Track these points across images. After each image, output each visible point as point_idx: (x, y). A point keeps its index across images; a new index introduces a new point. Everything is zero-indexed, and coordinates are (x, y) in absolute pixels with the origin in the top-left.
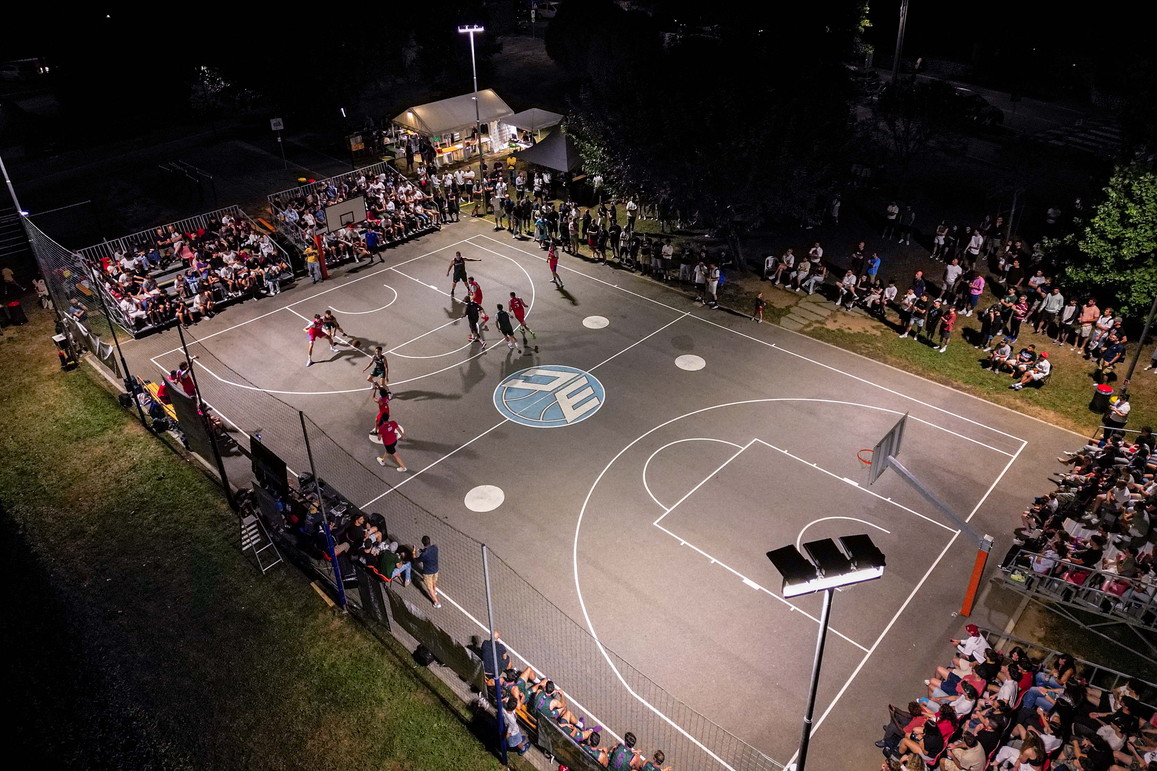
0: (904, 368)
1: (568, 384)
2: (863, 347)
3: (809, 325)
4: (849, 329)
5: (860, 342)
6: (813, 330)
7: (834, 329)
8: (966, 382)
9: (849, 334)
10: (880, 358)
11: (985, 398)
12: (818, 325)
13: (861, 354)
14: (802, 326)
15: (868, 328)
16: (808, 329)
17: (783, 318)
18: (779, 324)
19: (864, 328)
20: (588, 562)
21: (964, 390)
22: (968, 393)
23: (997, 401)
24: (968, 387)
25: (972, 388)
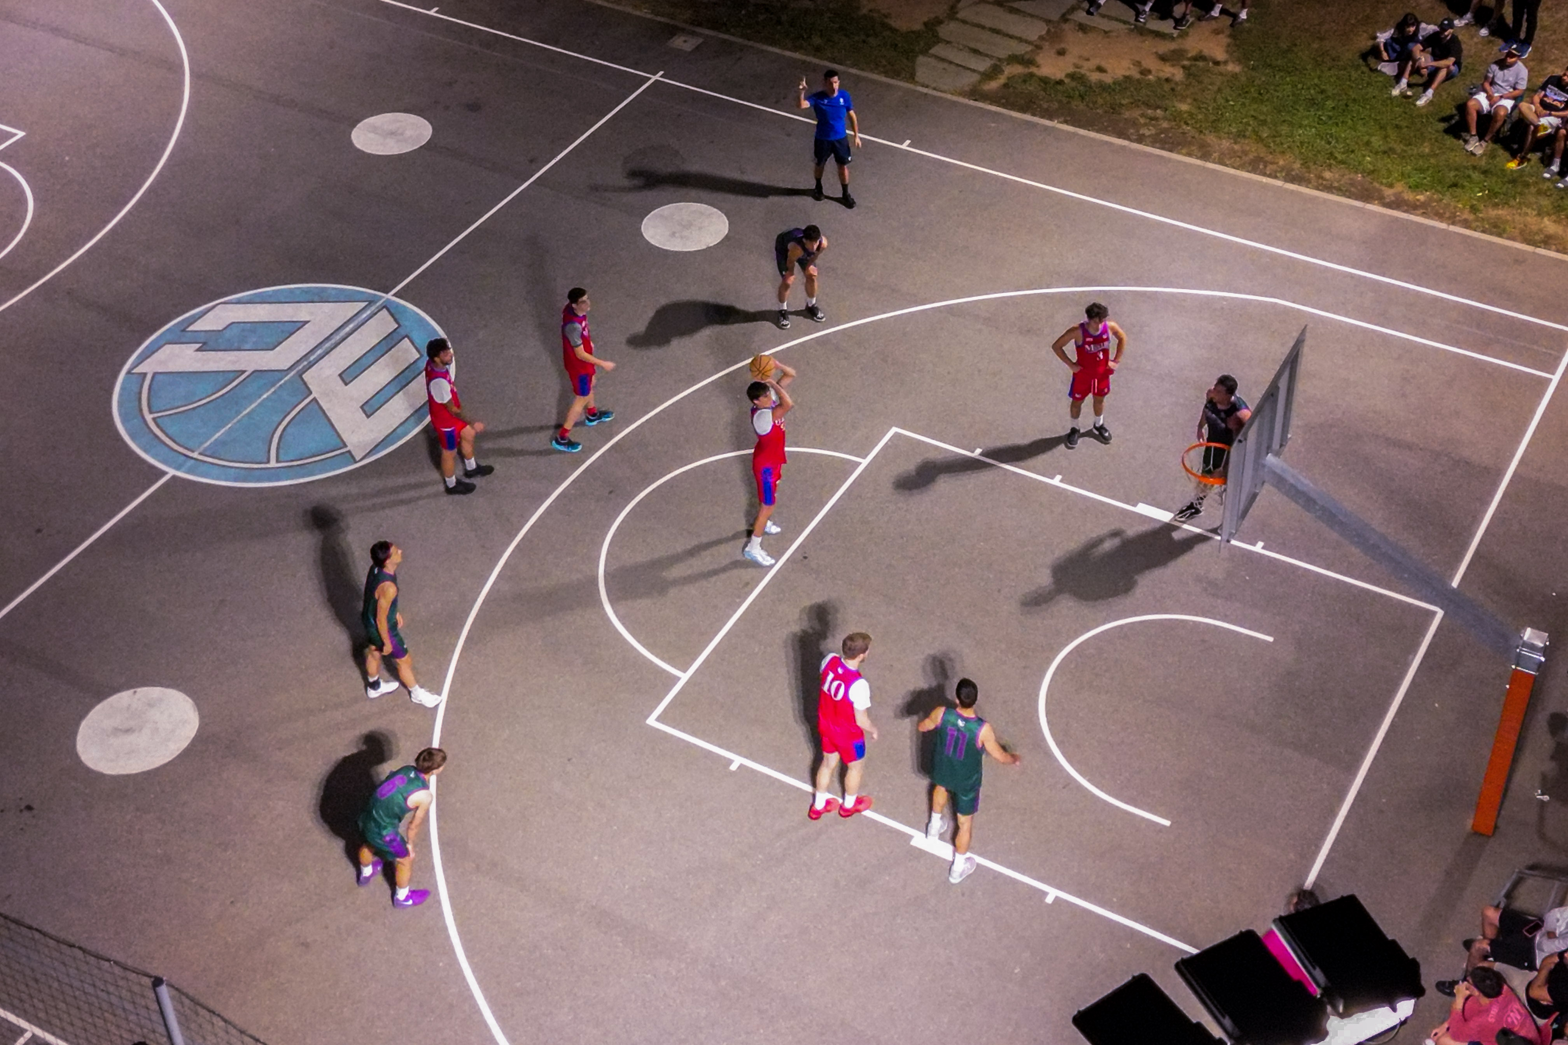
0: (1255, 166)
1: (338, 337)
2: (1142, 121)
3: (995, 71)
4: (1100, 69)
5: (1135, 104)
6: (1006, 86)
7: (1059, 75)
8: (1416, 188)
9: (1104, 87)
10: (1190, 144)
11: (1466, 224)
12: (1017, 70)
13: (1140, 140)
14: (975, 78)
15: (1151, 63)
16: (993, 85)
17: (921, 59)
18: (911, 78)
19: (1138, 64)
20: (478, 867)
21: (1412, 207)
22: (1424, 215)
23: (1497, 229)
24: (1421, 198)
25: (1431, 200)
